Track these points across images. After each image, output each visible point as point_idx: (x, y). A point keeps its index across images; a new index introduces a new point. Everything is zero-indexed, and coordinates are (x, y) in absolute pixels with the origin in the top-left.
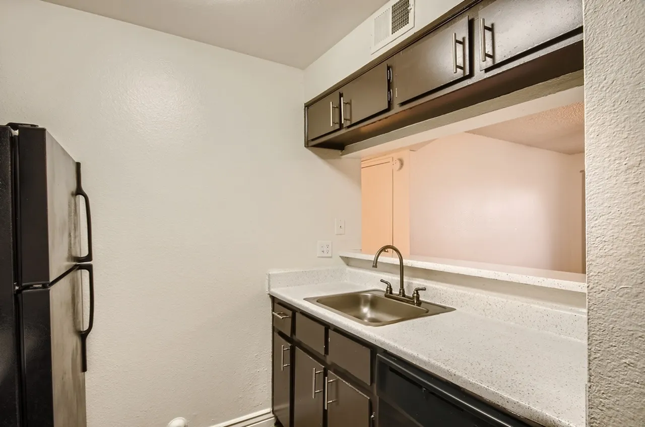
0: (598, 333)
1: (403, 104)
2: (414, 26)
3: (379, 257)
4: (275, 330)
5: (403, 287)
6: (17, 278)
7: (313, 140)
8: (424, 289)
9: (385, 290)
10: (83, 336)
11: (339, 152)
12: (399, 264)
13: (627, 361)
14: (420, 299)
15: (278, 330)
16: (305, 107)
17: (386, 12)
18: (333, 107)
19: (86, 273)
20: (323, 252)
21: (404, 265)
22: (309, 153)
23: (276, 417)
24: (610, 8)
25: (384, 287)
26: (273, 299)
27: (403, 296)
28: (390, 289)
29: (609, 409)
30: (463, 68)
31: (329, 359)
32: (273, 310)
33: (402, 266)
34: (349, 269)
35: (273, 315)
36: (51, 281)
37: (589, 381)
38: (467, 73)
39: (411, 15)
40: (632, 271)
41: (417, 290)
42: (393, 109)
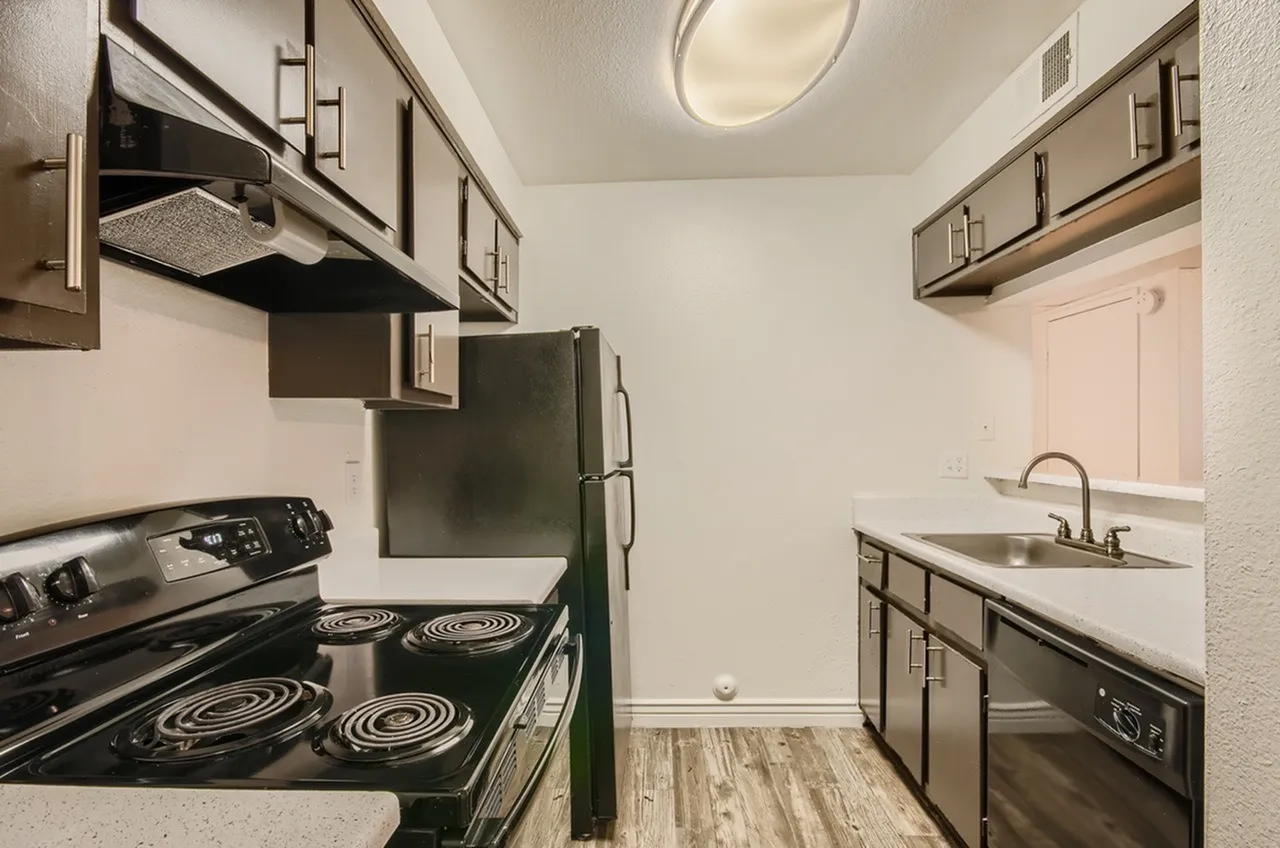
0: (1216, 532)
1: (1063, 214)
2: (1077, 86)
3: (1031, 474)
4: (864, 583)
5: (1089, 527)
6: (582, 470)
7: (927, 286)
8: (1128, 529)
9: (1057, 533)
10: (626, 550)
11: (983, 299)
12: (1081, 486)
13: (1244, 564)
14: (1120, 547)
15: (866, 582)
16: (914, 234)
17: (1033, 66)
18: (952, 232)
19: (626, 479)
20: (950, 468)
21: (1090, 487)
22: (921, 307)
23: (864, 713)
24: (1229, 100)
25: (1054, 528)
26: (860, 535)
27: (1088, 542)
28: (1067, 531)
29: (1226, 629)
30: (1149, 147)
31: (933, 619)
32: (860, 553)
33: (1086, 493)
34: (1000, 499)
35: (859, 559)
36: (606, 474)
37: (1207, 596)
38: (1159, 154)
39: (1072, 68)
40: (1250, 445)
41: (1114, 532)
42: (1048, 223)
